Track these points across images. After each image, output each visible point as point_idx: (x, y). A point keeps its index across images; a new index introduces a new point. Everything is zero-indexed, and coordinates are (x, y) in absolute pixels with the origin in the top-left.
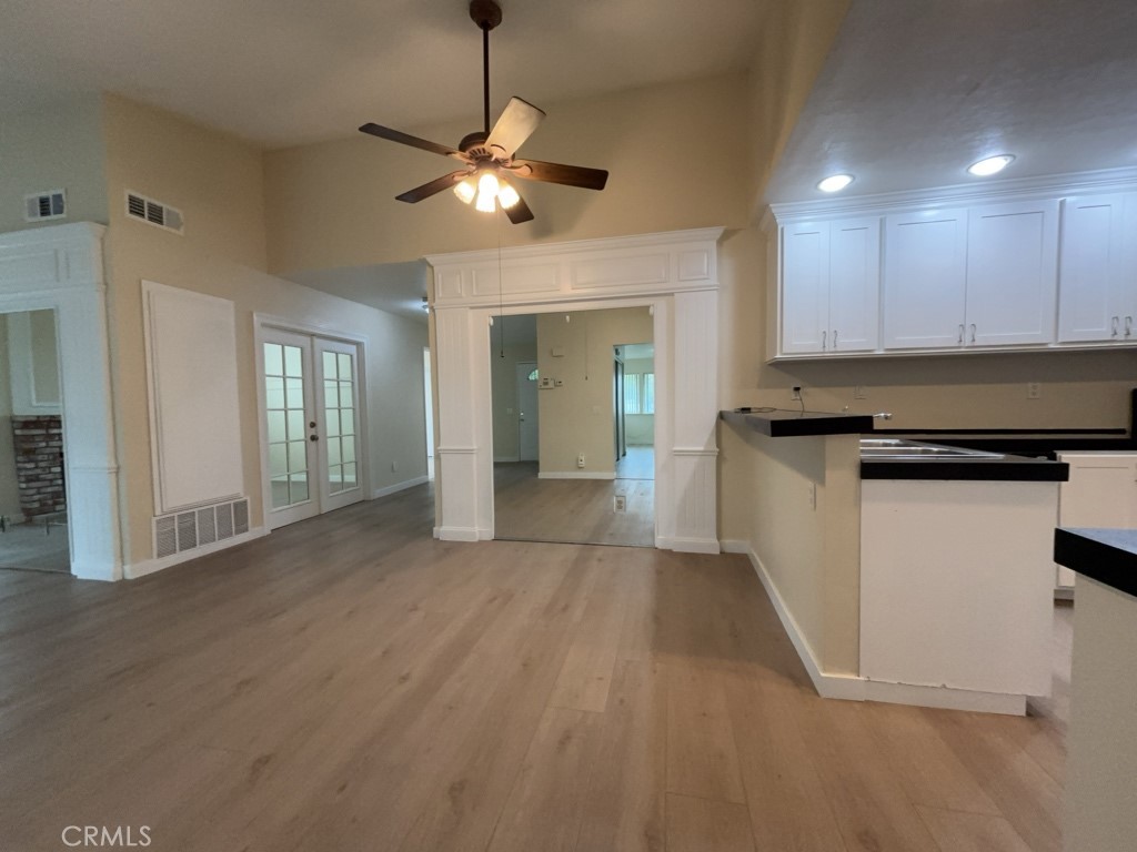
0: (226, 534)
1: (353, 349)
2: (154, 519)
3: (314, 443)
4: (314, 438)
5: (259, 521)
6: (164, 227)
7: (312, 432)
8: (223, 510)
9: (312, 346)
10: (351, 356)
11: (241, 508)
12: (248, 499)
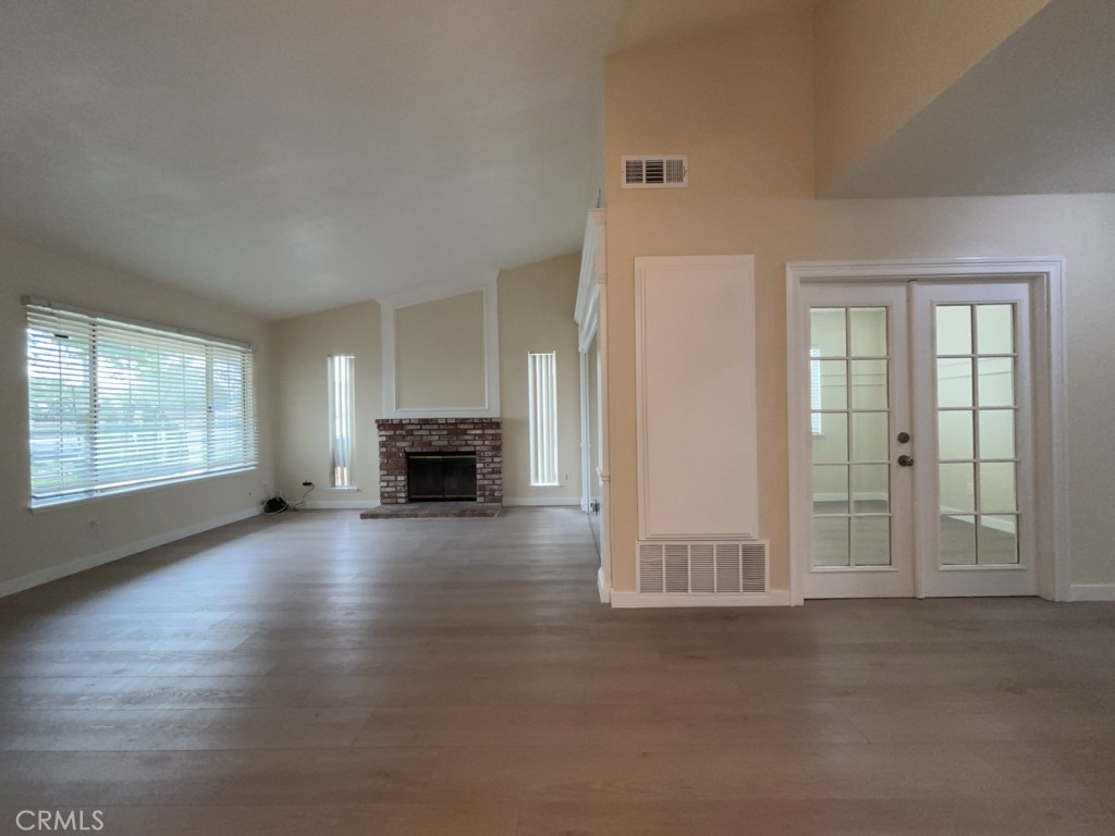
0: (728, 586)
1: (1021, 291)
2: (638, 544)
3: (905, 470)
4: (904, 461)
5: (783, 580)
6: (665, 184)
7: (904, 450)
8: (727, 552)
9: (909, 300)
10: (1014, 306)
11: (753, 555)
12: (766, 543)
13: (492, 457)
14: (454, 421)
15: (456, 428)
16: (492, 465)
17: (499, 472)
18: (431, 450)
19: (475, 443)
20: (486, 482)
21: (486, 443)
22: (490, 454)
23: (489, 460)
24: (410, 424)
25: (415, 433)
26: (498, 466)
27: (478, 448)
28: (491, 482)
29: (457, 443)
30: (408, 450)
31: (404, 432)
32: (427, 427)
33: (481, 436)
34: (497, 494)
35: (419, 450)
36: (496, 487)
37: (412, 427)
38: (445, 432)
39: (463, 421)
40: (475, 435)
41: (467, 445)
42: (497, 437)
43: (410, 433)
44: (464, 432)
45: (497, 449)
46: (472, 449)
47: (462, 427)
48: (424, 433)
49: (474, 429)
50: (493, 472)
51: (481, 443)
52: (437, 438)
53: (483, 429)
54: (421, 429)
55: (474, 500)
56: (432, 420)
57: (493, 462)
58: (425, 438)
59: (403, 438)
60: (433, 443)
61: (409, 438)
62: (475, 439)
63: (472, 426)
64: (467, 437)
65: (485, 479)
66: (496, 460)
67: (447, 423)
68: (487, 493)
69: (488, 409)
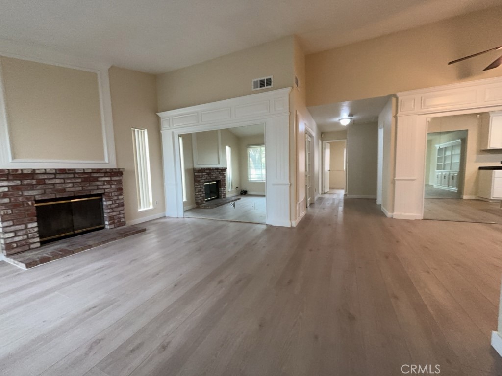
13: (118, 196)
14: (90, 171)
15: (89, 176)
16: (118, 202)
17: (123, 205)
18: (65, 195)
19: (105, 187)
20: (115, 214)
21: (113, 186)
22: (116, 194)
23: (115, 198)
24: (45, 173)
25: (48, 182)
26: (122, 201)
27: (107, 191)
28: (118, 213)
29: (89, 188)
30: (37, 198)
31: (34, 182)
32: (63, 176)
33: (108, 182)
34: (122, 220)
35: (53, 196)
36: (122, 216)
37: (45, 177)
38: (79, 180)
39: (98, 171)
40: (104, 181)
41: (98, 189)
42: (120, 182)
43: (41, 182)
44: (96, 179)
45: (120, 190)
46: (102, 192)
47: (95, 175)
48: (58, 181)
49: (105, 176)
50: (118, 206)
51: (108, 186)
52: (70, 185)
53: (110, 177)
54: (55, 178)
55: (103, 228)
56: (69, 170)
57: (118, 199)
58: (58, 186)
59: (32, 187)
60: (68, 190)
61: (39, 187)
62: (104, 185)
63: (103, 175)
64: (98, 183)
65: (113, 212)
66: (120, 197)
67: (84, 172)
68: (116, 221)
69: (108, 162)
